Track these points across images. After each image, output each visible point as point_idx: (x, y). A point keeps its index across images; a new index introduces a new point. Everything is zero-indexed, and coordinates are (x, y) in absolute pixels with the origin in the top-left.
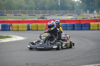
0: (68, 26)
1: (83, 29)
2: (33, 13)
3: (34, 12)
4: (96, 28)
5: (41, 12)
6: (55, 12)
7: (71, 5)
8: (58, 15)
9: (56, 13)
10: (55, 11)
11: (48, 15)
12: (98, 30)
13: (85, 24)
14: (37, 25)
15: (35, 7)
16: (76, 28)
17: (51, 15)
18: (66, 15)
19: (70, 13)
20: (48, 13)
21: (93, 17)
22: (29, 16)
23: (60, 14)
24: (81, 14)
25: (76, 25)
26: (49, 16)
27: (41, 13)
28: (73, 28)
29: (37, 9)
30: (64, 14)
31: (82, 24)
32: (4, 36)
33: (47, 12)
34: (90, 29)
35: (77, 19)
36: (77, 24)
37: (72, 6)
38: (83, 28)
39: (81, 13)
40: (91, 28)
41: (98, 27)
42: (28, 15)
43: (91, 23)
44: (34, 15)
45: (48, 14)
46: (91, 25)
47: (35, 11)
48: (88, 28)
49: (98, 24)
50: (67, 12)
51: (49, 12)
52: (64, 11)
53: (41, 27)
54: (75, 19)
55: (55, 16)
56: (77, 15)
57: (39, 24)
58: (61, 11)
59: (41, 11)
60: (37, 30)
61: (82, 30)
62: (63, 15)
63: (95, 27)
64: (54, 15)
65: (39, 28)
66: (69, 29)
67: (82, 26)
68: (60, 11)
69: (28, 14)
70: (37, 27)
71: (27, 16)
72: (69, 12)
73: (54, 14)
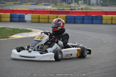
2: (1, 1)
4: (110, 22)
8: (32, 4)
13: (96, 17)
14: (39, 16)
16: (85, 21)
18: (41, 4)
23: (34, 3)
24: (58, 4)
28: (83, 21)
34: (101, 23)
38: (94, 21)
40: (104, 21)
41: (112, 21)
43: (103, 16)
48: (100, 21)
49: (112, 17)
53: (44, 18)
55: (29, 5)
60: (39, 22)
61: (92, 23)
63: (108, 21)
64: (27, 3)
65: (41, 20)
66: (79, 23)
67: (92, 19)
70: (39, 18)
72: (44, 1)
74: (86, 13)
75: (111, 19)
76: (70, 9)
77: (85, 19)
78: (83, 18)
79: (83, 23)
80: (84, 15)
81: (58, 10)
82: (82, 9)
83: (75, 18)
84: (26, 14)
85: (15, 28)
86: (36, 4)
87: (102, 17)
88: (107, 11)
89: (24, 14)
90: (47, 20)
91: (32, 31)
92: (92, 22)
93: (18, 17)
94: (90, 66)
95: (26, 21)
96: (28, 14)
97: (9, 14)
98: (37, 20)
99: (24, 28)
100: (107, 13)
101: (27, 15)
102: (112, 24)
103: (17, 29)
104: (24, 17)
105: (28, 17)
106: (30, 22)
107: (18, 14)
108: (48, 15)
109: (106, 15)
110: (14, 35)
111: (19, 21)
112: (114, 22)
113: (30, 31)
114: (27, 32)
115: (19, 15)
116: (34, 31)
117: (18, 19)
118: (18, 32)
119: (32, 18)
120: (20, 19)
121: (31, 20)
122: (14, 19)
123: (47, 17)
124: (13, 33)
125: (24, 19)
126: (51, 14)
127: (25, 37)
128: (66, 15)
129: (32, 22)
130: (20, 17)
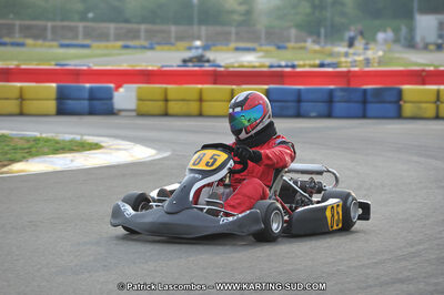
0: (304, 97)
1: (369, 113)
2: (76, 37)
3: (81, 29)
4: (430, 110)
5: (112, 32)
6: (173, 35)
7: (241, 4)
9: (180, 38)
10: (173, 28)
11: (145, 48)
12: (437, 117)
13: (377, 92)
15: (80, 6)
16: (339, 107)
17: (159, 44)
18: (224, 48)
19: (239, 38)
20: (142, 34)
21: (361, 58)
22: (62, 46)
24: (290, 45)
25: (338, 95)
26: (152, 48)
27: (112, 37)
28: (328, 107)
29: (91, 15)
30: (214, 45)
31: (365, 91)
32: (64, 141)
33: (139, 32)
34: (399, 116)
36: (342, 90)
37: (243, 8)
38: (372, 108)
39: (289, 41)
40: (408, 109)
41: (438, 108)
42: (55, 43)
44: (80, 42)
45: (146, 39)
46: (406, 97)
47: (85, 27)
48: (391, 108)
49: (438, 92)
50: (230, 33)
51: (147, 31)
52: (213, 29)
53: (184, 100)
56: (272, 48)
57: (173, 89)
58: (203, 28)
59: (112, 26)
60: (166, 114)
61: (364, 116)
62: (213, 48)
63: (424, 105)
65: (173, 107)
66: (313, 114)
67: (365, 102)
68: (195, 28)
69: (53, 40)
70: (166, 100)
71: (51, 47)
72: (237, 34)
73: (173, 40)
74: (348, 76)
75: (434, 98)
77: (336, 99)
78: (330, 99)
79: (329, 115)
80: (332, 87)
81: (271, 66)
82: (367, 62)
83: (299, 98)
84: (118, 86)
87: (400, 92)
88: (423, 71)
89: (112, 85)
90: (194, 107)
92: (365, 110)
93: (86, 95)
95: (120, 111)
96: (125, 85)
97: (54, 85)
98: (158, 107)
100: (421, 77)
101: (121, 90)
104: (109, 96)
105: (125, 96)
106: (134, 114)
107: (88, 85)
108: (200, 86)
111: (92, 112)
115: (91, 89)
117: (86, 102)
119: (139, 99)
120: (95, 102)
121: (138, 106)
122: (71, 104)
123: (196, 96)
125: (112, 105)
126: (215, 83)
128: (266, 87)
129: (141, 114)
130: (93, 96)
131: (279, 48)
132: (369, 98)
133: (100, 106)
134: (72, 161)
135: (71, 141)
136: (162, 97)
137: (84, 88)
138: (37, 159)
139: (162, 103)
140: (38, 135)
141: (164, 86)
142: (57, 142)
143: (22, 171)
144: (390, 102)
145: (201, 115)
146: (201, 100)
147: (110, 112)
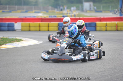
4: (104, 28)
6: (16, 8)
9: (18, 9)
13: (90, 24)
18: (31, 12)
24: (49, 11)
30: (29, 11)
33: (6, 7)
34: (96, 30)
35: (56, 17)
40: (98, 28)
41: (106, 28)
45: (9, 10)
46: (97, 25)
50: (32, 8)
51: (9, 7)
53: (35, 27)
54: (54, 17)
58: (25, 7)
60: (30, 31)
63: (102, 27)
64: (16, 11)
65: (32, 29)
70: (30, 27)
75: (105, 25)
76: (62, 15)
81: (50, 17)
82: (75, 16)
84: (16, 22)
85: (4, 37)
86: (26, 12)
88: (100, 18)
89: (14, 23)
90: (38, 29)
91: (22, 40)
93: (7, 25)
94: (84, 75)
95: (16, 30)
96: (18, 23)
98: (27, 28)
99: (14, 37)
100: (101, 20)
102: (106, 30)
103: (6, 39)
104: (13, 26)
105: (18, 26)
106: (20, 31)
107: (7, 23)
108: (39, 23)
109: (100, 21)
110: (3, 45)
111: (9, 30)
112: (108, 28)
113: (20, 40)
114: (17, 42)
115: (8, 24)
116: (25, 40)
117: (7, 28)
118: (8, 41)
119: (22, 26)
121: (22, 28)
122: (3, 28)
123: (38, 25)
124: (2, 43)
125: (14, 28)
127: (15, 47)
128: (58, 23)
129: (22, 31)
130: (9, 26)
131: (47, 12)
132: (87, 25)
133: (11, 29)
134: (18, 44)
135: (13, 39)
136: (29, 26)
137: (6, 24)
138: (8, 44)
139: (29, 28)
140: (3, 37)
141: (29, 23)
142: (9, 39)
143: (5, 48)
144: (93, 27)
145: (40, 31)
146: (40, 27)
147: (14, 30)
